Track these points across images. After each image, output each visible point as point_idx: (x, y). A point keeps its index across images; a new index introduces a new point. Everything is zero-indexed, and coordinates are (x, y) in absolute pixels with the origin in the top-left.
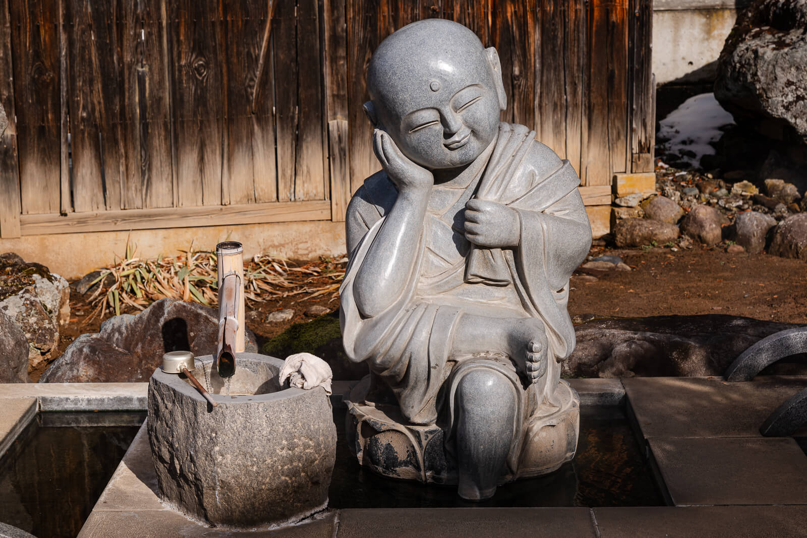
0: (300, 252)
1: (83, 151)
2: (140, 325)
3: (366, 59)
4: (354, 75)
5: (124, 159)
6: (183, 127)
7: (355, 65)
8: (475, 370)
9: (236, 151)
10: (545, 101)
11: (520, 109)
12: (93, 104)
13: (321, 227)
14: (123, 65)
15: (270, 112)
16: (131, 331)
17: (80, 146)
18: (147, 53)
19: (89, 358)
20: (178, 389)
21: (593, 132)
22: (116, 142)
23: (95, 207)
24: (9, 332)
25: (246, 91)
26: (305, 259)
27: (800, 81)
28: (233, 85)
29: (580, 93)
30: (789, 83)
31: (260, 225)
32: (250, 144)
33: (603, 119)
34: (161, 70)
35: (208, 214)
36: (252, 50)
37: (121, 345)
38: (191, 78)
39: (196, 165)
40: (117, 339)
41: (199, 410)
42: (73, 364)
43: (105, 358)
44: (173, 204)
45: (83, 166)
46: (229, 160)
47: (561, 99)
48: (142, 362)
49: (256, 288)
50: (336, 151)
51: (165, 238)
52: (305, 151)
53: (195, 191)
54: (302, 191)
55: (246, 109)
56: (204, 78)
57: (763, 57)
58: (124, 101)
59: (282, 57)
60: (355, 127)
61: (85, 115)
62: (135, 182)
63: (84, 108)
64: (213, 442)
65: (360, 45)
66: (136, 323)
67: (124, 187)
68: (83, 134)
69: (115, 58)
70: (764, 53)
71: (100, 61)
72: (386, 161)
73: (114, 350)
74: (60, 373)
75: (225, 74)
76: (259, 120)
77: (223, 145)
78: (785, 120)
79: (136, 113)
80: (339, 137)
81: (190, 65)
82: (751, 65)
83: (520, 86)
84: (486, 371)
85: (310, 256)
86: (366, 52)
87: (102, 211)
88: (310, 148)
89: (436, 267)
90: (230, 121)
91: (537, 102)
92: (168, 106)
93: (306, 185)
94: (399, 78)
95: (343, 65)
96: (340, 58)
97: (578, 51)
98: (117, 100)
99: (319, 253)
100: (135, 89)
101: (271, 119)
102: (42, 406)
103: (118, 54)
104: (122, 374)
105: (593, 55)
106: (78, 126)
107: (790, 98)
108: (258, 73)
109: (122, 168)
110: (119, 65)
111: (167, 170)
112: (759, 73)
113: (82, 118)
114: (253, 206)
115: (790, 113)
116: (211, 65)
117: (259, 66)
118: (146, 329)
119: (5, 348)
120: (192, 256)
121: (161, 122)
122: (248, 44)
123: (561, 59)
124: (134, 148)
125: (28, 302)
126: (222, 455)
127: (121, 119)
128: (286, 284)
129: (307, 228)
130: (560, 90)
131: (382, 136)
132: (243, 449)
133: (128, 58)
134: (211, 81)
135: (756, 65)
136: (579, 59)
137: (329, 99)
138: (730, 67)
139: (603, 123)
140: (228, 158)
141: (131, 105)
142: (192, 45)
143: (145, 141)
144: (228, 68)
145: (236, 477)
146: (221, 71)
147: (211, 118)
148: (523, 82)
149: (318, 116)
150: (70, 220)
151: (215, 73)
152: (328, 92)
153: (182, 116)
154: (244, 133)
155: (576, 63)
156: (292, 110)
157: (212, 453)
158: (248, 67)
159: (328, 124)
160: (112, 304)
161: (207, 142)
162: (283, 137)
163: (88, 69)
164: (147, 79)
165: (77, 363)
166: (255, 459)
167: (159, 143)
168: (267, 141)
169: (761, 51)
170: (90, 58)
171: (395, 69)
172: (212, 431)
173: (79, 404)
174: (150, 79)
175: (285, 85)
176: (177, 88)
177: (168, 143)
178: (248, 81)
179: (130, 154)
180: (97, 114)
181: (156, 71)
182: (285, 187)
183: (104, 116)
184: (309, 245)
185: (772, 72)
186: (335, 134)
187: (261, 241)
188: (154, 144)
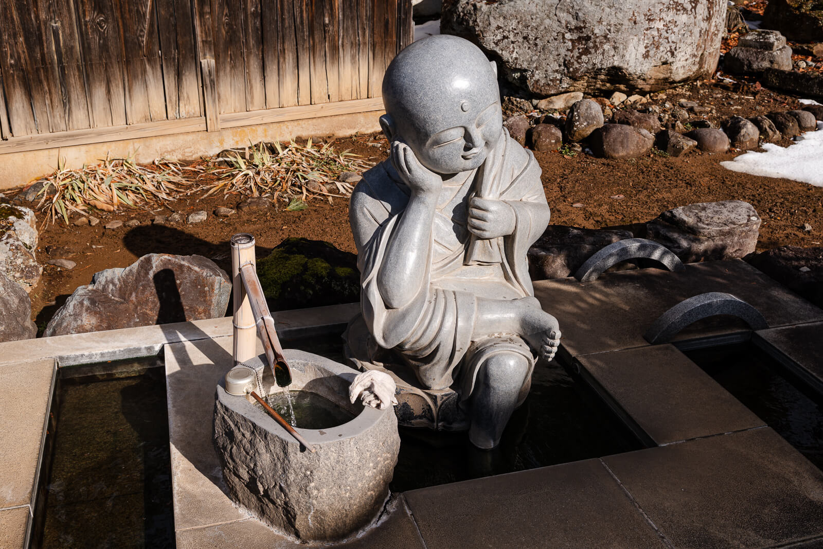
0: (186, 154)
1: (14, 90)
2: (131, 277)
3: (225, 13)
4: (216, 25)
5: (48, 94)
6: (92, 68)
7: (216, 18)
8: (499, 354)
9: (134, 84)
10: (346, 41)
11: (329, 47)
12: (18, 52)
13: (200, 136)
14: (40, 22)
15: (157, 55)
16: (124, 282)
17: (12, 87)
18: (58, 12)
19: (91, 309)
20: (259, 423)
21: (375, 61)
22: (41, 82)
23: (29, 131)
24: (11, 292)
25: (138, 39)
26: (190, 159)
27: (506, 26)
28: (127, 35)
29: (367, 35)
30: (499, 28)
31: (157, 138)
32: (144, 79)
33: (382, 52)
34: (71, 25)
35: (116, 132)
36: (140, 9)
37: (116, 295)
38: (95, 31)
39: (105, 96)
40: (112, 290)
41: (290, 450)
42: (76, 316)
43: (105, 308)
44: (90, 126)
45: (16, 101)
46: (130, 92)
47: (355, 40)
48: (137, 308)
49: (165, 188)
50: (208, 82)
51: (87, 151)
52: (184, 83)
53: (106, 115)
54: (184, 112)
55: (139, 53)
56: (105, 30)
57: (480, 9)
58: (43, 49)
59: (163, 12)
60: (219, 63)
61: (12, 62)
62: (58, 111)
63: (12, 57)
64: (308, 478)
65: (219, 3)
66: (127, 275)
67: (51, 116)
68: (13, 77)
69: (32, 16)
70: (481, 7)
71: (20, 18)
72: (407, 171)
73: (111, 300)
74: (65, 324)
75: (121, 27)
76: (149, 61)
77: (124, 81)
78: (495, 52)
79: (54, 59)
80: (209, 72)
81: (93, 20)
82: (472, 14)
83: (329, 31)
84: (510, 354)
85: (194, 157)
86: (224, 9)
87: (35, 135)
88: (188, 80)
89: (440, 254)
90: (128, 63)
91: (340, 42)
92: (79, 53)
93: (187, 107)
94: (432, 100)
95: (209, 18)
96: (207, 13)
97: (366, 6)
98: (38, 49)
99: (200, 154)
100: (51, 40)
101: (158, 59)
102: (60, 363)
103: (35, 13)
104: (121, 320)
105: (375, 8)
106: (8, 71)
107: (499, 37)
108: (146, 26)
109: (48, 102)
110: (36, 21)
111: (83, 101)
112: (478, 20)
113: (11, 64)
114: (150, 124)
115: (498, 47)
116: (110, 20)
117: (147, 20)
118: (137, 280)
119: (11, 307)
120: (110, 164)
121: (74, 65)
122: (137, 4)
123: (355, 11)
124: (56, 86)
125: (14, 247)
126: (318, 490)
127: (43, 64)
128: (184, 181)
129: (190, 137)
130: (355, 33)
131: (405, 150)
132: (338, 482)
133: (43, 16)
134: (111, 32)
135: (475, 15)
136: (366, 11)
137: (200, 44)
138: (455, 15)
139: (382, 55)
140: (128, 90)
141: (50, 52)
142: (93, 5)
143: (64, 80)
144: (123, 22)
145: (330, 506)
146: (118, 25)
147: (113, 61)
148: (331, 28)
149: (192, 57)
150: (10, 143)
151: (114, 26)
152: (199, 39)
153: (91, 60)
154: (139, 70)
155: (365, 14)
156: (173, 53)
157: (308, 489)
158: (138, 21)
159: (201, 63)
160: (59, 211)
161: (112, 79)
162: (168, 73)
163: (11, 26)
164: (60, 32)
165: (80, 315)
166: (348, 488)
167: (74, 81)
168: (157, 76)
169: (478, 5)
170: (12, 17)
171: (426, 90)
172: (307, 469)
173: (94, 357)
174: (62, 32)
175: (167, 35)
176: (85, 39)
177: (82, 81)
178: (139, 32)
179: (53, 91)
180: (23, 61)
181: (67, 26)
182: (172, 109)
183: (29, 62)
184: (192, 149)
185: (487, 20)
186: (206, 70)
187: (158, 148)
188: (71, 82)
